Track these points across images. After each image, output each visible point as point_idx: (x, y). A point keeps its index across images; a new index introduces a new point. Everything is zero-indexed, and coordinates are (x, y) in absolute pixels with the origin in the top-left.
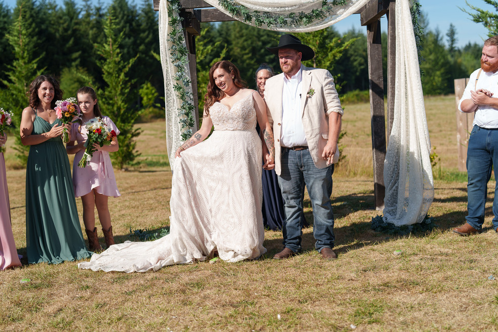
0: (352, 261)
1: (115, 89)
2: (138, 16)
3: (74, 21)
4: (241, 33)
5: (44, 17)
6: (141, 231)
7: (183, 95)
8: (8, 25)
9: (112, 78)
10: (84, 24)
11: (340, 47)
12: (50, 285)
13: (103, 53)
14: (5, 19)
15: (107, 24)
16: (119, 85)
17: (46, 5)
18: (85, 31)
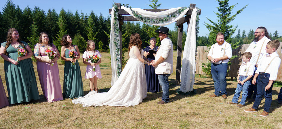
2: (98, 20)
3: (78, 20)
5: (69, 18)
7: (116, 45)
10: (81, 21)
12: (73, 108)
13: (88, 30)
14: (56, 18)
15: (89, 21)
17: (70, 14)
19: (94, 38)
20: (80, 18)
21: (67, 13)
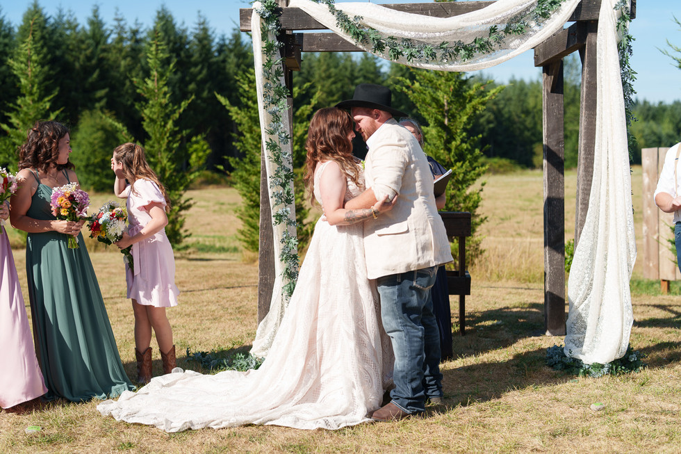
0: (529, 416)
1: (159, 143)
2: (188, 43)
3: (101, 47)
4: (328, 73)
5: (60, 39)
6: (203, 354)
7: (278, 157)
8: (10, 48)
9: (156, 127)
10: (114, 51)
11: (483, 97)
12: (72, 439)
13: (143, 91)
14: (6, 41)
15: (152, 51)
16: (165, 137)
17: (64, 24)
18: (115, 62)
19: (170, 124)
20: (110, 41)
21: (52, 21)
